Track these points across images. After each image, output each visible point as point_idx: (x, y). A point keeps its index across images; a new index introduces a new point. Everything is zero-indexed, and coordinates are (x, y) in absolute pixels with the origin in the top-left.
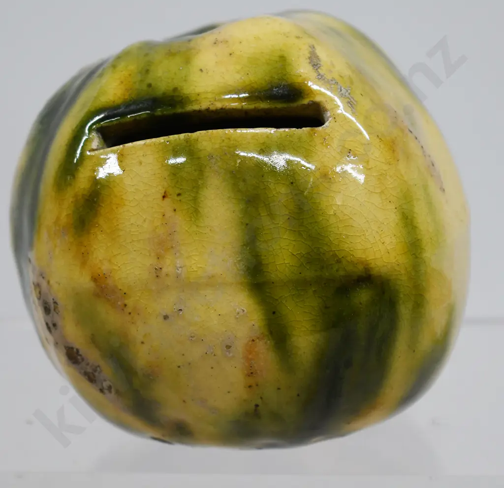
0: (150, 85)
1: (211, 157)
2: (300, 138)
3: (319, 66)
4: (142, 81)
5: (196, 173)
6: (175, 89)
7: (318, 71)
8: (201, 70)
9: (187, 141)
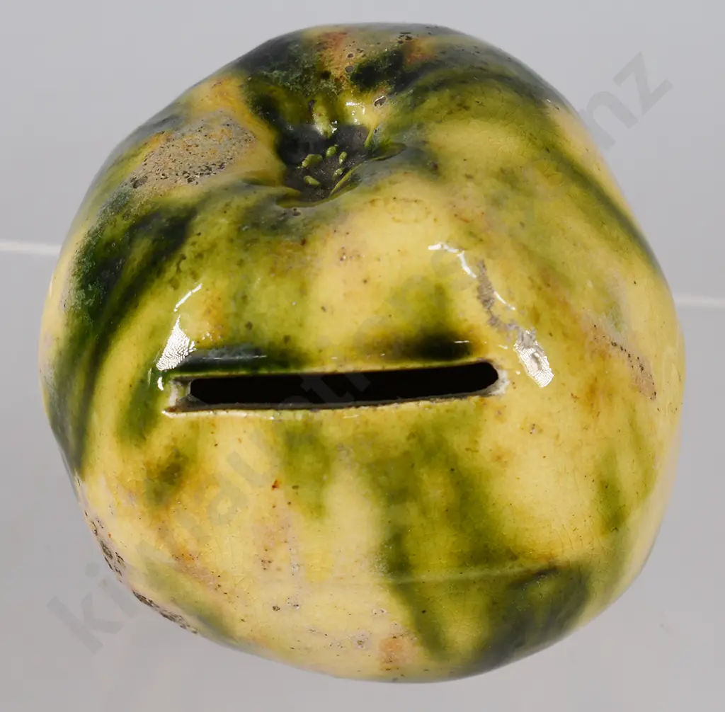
0: (249, 326)
1: (340, 447)
2: (464, 413)
3: (491, 301)
4: (237, 315)
5: (320, 466)
6: (287, 339)
7: (491, 312)
8: (323, 309)
9: (306, 424)
